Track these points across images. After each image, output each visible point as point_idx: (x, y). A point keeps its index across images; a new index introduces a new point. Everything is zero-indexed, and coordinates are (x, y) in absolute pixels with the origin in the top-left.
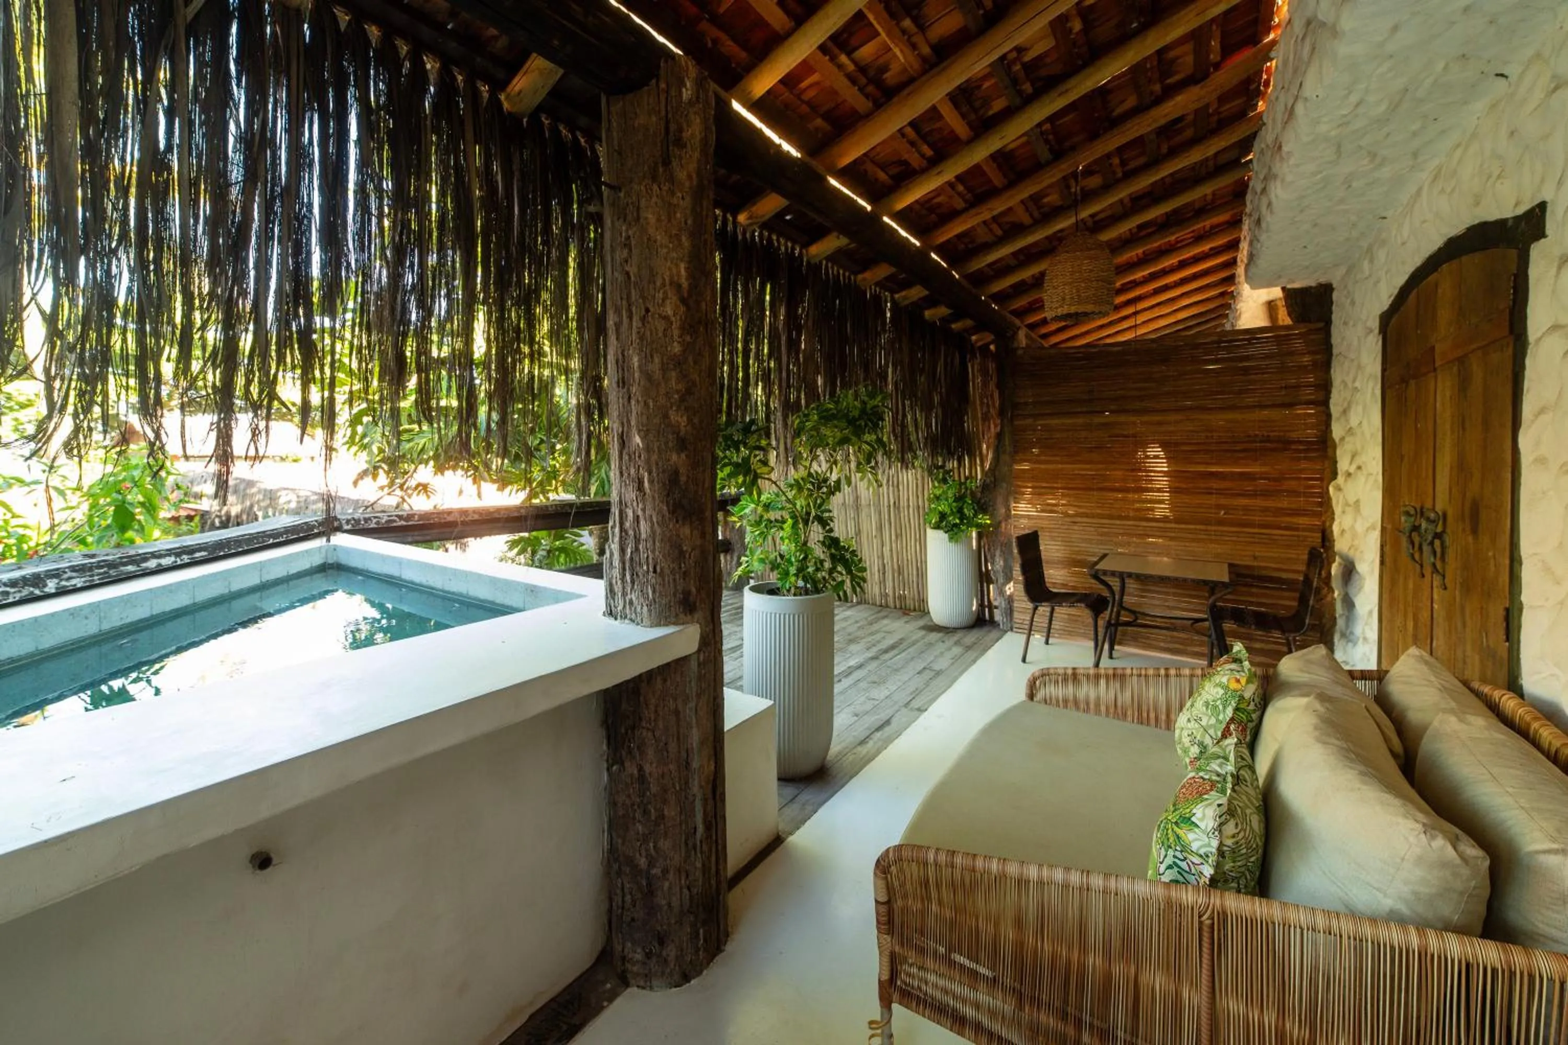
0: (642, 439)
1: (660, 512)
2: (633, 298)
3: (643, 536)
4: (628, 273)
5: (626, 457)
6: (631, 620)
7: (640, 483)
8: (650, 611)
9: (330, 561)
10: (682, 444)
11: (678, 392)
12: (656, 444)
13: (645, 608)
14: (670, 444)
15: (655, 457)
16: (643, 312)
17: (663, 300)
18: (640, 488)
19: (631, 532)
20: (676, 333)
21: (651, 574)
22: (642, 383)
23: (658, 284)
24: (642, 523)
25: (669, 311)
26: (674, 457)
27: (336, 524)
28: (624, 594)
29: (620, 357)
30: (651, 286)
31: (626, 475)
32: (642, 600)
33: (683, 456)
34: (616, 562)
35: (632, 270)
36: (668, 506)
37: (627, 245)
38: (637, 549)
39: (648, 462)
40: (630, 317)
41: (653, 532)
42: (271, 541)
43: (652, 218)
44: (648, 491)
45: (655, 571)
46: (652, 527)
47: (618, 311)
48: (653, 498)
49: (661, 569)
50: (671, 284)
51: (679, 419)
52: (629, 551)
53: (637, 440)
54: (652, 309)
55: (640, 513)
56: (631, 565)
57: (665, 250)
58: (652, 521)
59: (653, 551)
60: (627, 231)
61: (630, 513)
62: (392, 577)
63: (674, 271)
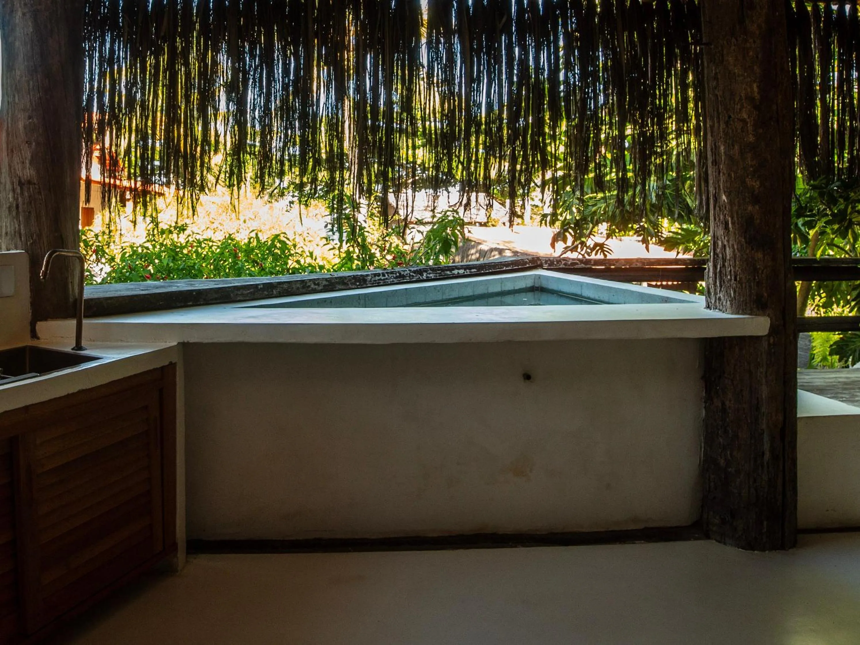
0: (727, 197)
1: (739, 243)
2: (720, 110)
3: (728, 257)
4: (717, 95)
5: (717, 209)
6: (719, 310)
7: (727, 224)
8: (731, 304)
9: (537, 285)
10: (756, 199)
11: (752, 166)
12: (736, 201)
13: (728, 302)
14: (747, 200)
15: (736, 208)
16: (727, 119)
17: (740, 110)
18: (726, 228)
19: (720, 255)
20: (750, 128)
21: (733, 281)
22: (726, 162)
23: (737, 99)
24: (727, 249)
25: (745, 116)
26: (750, 208)
27: (539, 263)
28: (716, 294)
29: (713, 146)
30: (732, 102)
31: (717, 219)
32: (726, 297)
33: (757, 207)
34: (711, 274)
35: (719, 93)
36: (745, 238)
37: (716, 78)
38: (724, 265)
39: (731, 211)
40: (719, 122)
41: (735, 255)
42: (504, 269)
43: (731, 60)
44: (731, 229)
45: (735, 280)
46: (734, 251)
47: (712, 118)
48: (735, 233)
49: (740, 278)
50: (746, 98)
51: (755, 184)
52: (719, 267)
53: (724, 197)
54: (732, 116)
55: (726, 243)
56: (720, 275)
57: (741, 78)
58: (733, 248)
59: (735, 267)
60: (716, 70)
61: (720, 243)
62: (576, 295)
63: (749, 90)
